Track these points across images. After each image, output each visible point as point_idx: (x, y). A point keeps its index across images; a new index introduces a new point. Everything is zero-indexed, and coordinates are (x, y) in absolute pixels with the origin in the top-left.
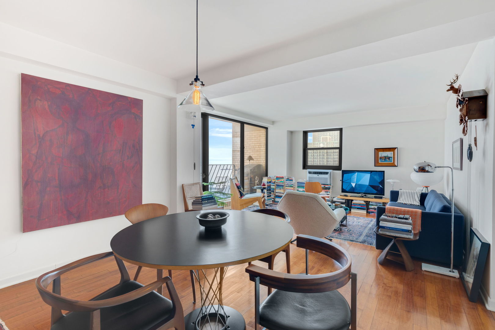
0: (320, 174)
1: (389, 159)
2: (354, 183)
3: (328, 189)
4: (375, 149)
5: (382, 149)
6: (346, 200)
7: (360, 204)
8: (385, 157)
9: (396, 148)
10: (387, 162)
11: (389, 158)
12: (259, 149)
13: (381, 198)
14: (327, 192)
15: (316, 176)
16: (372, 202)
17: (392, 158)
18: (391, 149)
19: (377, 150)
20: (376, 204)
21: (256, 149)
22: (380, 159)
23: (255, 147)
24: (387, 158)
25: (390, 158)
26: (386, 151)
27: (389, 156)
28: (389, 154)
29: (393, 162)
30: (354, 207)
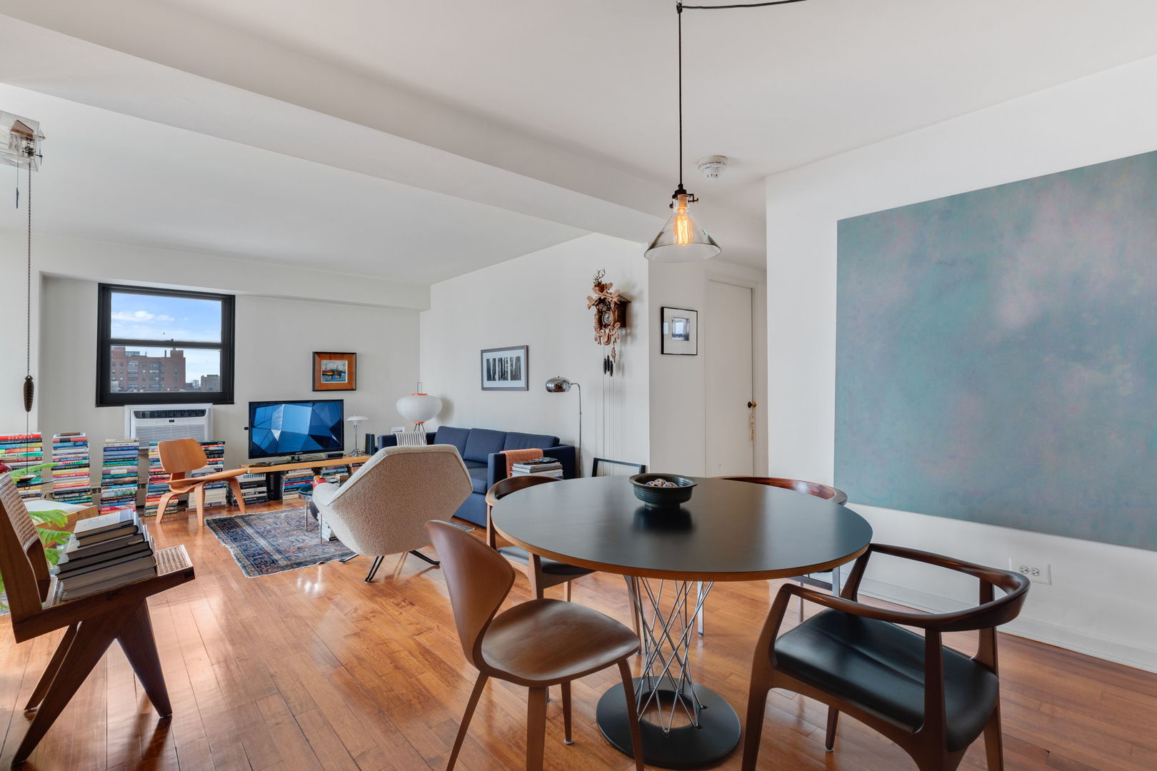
0: (175, 416)
1: (340, 375)
2: (277, 429)
3: (216, 456)
4: (315, 353)
5: (328, 355)
6: (268, 474)
7: (302, 478)
8: (333, 371)
9: (353, 354)
10: (336, 382)
11: (340, 373)
13: (341, 456)
14: (217, 464)
15: (164, 422)
16: (326, 469)
17: (345, 373)
18: (345, 356)
19: (319, 355)
20: (335, 471)
22: (323, 375)
24: (336, 373)
25: (342, 374)
26: (336, 359)
27: (341, 368)
28: (341, 365)
29: (347, 381)
30: (291, 487)
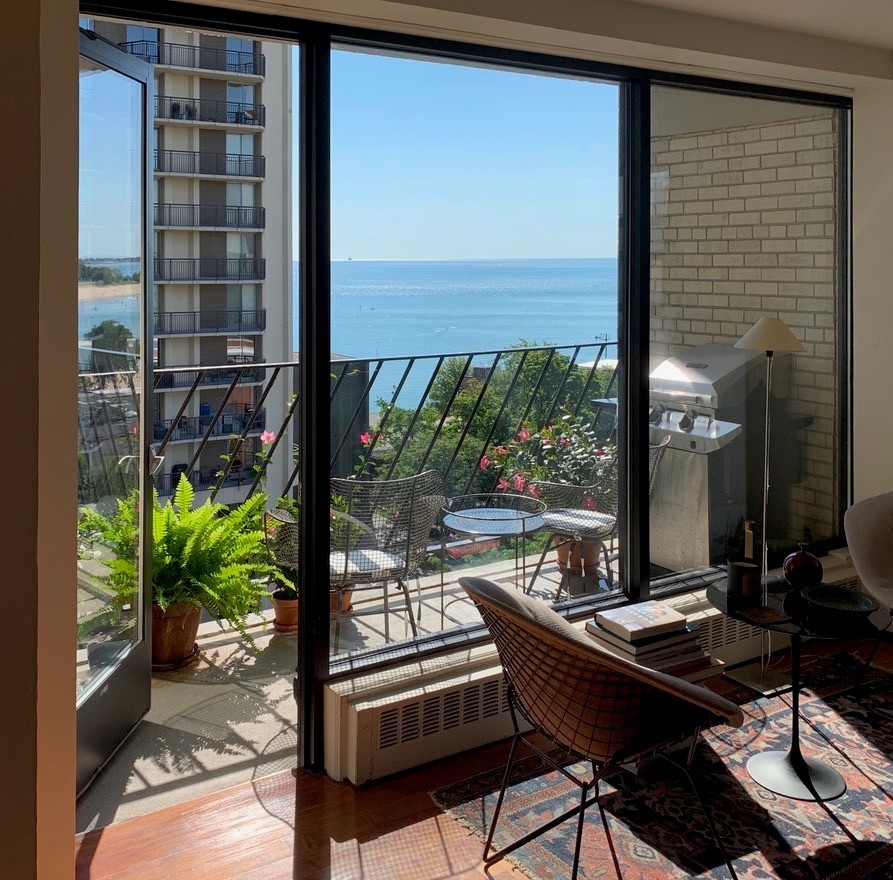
12: (788, 246)
21: (767, 246)
23: (759, 232)
